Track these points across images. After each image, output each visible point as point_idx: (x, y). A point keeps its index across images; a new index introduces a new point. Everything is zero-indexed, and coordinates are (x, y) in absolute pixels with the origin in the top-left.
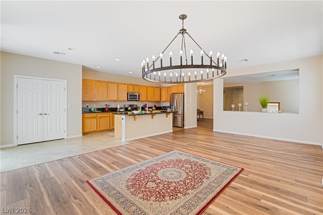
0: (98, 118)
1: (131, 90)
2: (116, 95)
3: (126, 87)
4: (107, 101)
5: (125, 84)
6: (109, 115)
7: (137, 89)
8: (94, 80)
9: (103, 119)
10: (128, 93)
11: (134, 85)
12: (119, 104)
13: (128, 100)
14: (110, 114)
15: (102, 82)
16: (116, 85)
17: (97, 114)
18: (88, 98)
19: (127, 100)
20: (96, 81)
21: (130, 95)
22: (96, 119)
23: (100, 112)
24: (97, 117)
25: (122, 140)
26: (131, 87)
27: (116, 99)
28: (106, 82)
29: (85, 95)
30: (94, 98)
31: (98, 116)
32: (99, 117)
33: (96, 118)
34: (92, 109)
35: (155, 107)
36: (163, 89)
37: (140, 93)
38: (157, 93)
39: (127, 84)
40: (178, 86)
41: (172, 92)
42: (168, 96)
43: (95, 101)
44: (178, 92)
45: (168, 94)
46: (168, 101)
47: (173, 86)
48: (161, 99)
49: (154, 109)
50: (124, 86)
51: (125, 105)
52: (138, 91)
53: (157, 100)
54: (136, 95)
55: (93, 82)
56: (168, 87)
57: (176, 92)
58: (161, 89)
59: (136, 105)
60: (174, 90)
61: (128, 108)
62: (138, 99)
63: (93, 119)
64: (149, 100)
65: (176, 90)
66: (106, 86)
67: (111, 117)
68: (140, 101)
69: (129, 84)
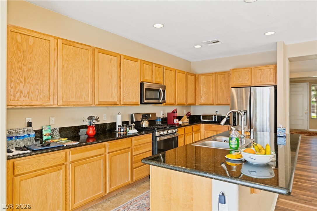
0: (70, 167)
1: (147, 77)
2: (115, 89)
3: (138, 68)
4: (94, 105)
5: (136, 60)
6: (102, 151)
7: (159, 75)
8: (55, 38)
9: (85, 166)
10: (142, 84)
11: (153, 64)
12: (119, 114)
13: (142, 103)
14: (105, 147)
15: (77, 45)
16: (116, 59)
17: (66, 153)
18: (31, 95)
19: (139, 103)
20: (60, 42)
21: (147, 89)
22: (61, 173)
23: (76, 146)
24: (68, 163)
26: (147, 68)
27: (115, 99)
29: (22, 85)
30: (52, 98)
31: (71, 158)
32: (72, 162)
33: (63, 167)
34: (44, 132)
35: (187, 118)
36: (201, 78)
37: (164, 85)
38: (191, 86)
39: (139, 61)
40: (253, 69)
41: (234, 84)
42: (216, 93)
43: (56, 106)
44: (253, 83)
45: (215, 89)
46: (215, 104)
47: (238, 70)
48: (198, 99)
49: (186, 120)
50: (133, 65)
51: (132, 114)
52: (162, 81)
53: (190, 101)
54: (159, 90)
55: (51, 42)
56: (215, 74)
57: (247, 83)
58: (196, 79)
59: (154, 114)
60: (240, 80)
61: (143, 123)
62: (163, 100)
63: (53, 173)
64: (178, 101)
65: (247, 79)
66: (88, 59)
67: (108, 155)
68: (164, 104)
69: (143, 60)
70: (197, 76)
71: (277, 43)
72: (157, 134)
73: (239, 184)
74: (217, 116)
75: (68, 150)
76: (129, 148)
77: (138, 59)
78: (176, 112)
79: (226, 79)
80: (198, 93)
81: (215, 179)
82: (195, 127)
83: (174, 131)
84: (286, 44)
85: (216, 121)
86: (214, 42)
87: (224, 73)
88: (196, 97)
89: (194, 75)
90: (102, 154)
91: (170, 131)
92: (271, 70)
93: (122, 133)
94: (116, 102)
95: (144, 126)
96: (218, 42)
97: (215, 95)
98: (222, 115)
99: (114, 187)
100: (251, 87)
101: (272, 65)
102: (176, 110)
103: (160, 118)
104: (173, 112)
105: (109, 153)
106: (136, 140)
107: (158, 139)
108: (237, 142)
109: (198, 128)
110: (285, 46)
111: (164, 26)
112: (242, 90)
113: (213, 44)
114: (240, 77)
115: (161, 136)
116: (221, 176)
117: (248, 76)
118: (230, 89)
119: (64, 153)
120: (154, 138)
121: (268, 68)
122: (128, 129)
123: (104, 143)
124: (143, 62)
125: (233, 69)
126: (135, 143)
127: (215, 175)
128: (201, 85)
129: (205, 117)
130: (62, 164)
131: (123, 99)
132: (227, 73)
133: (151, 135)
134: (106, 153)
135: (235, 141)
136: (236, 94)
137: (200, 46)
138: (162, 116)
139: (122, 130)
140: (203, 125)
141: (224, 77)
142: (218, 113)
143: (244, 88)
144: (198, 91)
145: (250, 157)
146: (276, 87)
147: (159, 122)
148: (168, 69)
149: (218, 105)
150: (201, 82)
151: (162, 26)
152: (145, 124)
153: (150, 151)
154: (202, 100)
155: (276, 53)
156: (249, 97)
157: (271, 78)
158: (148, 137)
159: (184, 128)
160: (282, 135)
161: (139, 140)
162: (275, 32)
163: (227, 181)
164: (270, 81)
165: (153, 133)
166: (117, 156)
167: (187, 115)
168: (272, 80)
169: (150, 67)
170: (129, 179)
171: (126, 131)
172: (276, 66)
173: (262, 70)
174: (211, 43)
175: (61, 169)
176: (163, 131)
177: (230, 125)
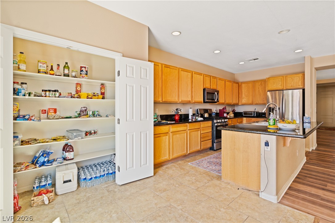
1: (208, 86)
2: (189, 93)
3: (202, 79)
4: (179, 102)
5: (200, 74)
7: (214, 83)
8: (161, 64)
9: (178, 135)
10: (204, 90)
11: (211, 76)
12: (191, 108)
13: (204, 102)
14: (187, 126)
15: (171, 67)
16: (190, 74)
19: (203, 102)
21: (208, 93)
22: (167, 137)
24: (170, 133)
25: (260, 196)
26: (208, 79)
27: (189, 99)
28: (177, 67)
31: (171, 130)
32: (172, 132)
33: (168, 134)
35: (233, 113)
36: (243, 85)
37: (218, 90)
38: (236, 91)
39: (203, 75)
40: (285, 78)
41: (270, 88)
42: (254, 96)
43: (161, 102)
44: (285, 87)
45: (254, 93)
46: (254, 103)
47: (273, 78)
48: (240, 100)
49: (232, 115)
50: (199, 78)
51: (198, 109)
52: (216, 87)
53: (235, 101)
54: (215, 93)
55: (159, 66)
56: (254, 82)
57: (280, 88)
58: (239, 86)
59: (211, 110)
60: (275, 85)
61: (205, 115)
62: (217, 100)
63: (164, 137)
64: (227, 102)
65: (280, 84)
66: (176, 75)
67: (188, 131)
68: (218, 103)
69: (205, 74)
70: (240, 84)
71: (305, 57)
72: (215, 121)
73: (276, 135)
74: (255, 112)
75: (170, 125)
76: (199, 128)
77: (202, 74)
78: (226, 109)
79: (263, 85)
80: (240, 96)
81: (263, 134)
82: (239, 120)
83: (226, 120)
84: (312, 57)
85: (255, 115)
86: (254, 60)
87: (261, 81)
88: (239, 99)
89: (238, 83)
90: (185, 130)
91: (223, 120)
92: (300, 77)
93: (194, 120)
94: (190, 101)
95: (205, 117)
96: (258, 59)
97: (254, 98)
98: (260, 112)
99: (191, 151)
100: (283, 90)
101: (301, 73)
102: (225, 107)
103: (214, 112)
104: (224, 109)
105: (188, 130)
106: (203, 124)
107: (216, 124)
108: (274, 121)
109: (241, 120)
110: (312, 59)
111: (220, 51)
112: (276, 92)
113: (254, 61)
114: (274, 83)
115: (217, 123)
116: (266, 132)
117: (281, 82)
118: (266, 92)
119: (169, 127)
120: (213, 124)
121: (297, 76)
122: (197, 117)
123: (186, 124)
124: (205, 76)
125: (269, 78)
126: (202, 126)
127: (262, 132)
128: (243, 90)
129: (246, 113)
130: (168, 133)
131: (194, 99)
132: (264, 81)
133: (211, 122)
134: (187, 130)
135: (273, 121)
136: (271, 96)
137: (244, 63)
138: (215, 111)
139: (194, 118)
140: (245, 119)
141: (261, 84)
142: (256, 110)
143: (277, 91)
144: (241, 94)
145: (283, 126)
146: (304, 90)
147: (213, 115)
148: (220, 79)
149: (256, 104)
150: (243, 88)
151: (220, 52)
152: (206, 115)
153: (211, 132)
154: (244, 101)
155: (304, 64)
156: (281, 98)
157: (300, 83)
158: (209, 123)
159: (231, 119)
160: (307, 122)
161: (204, 124)
162: (303, 50)
163: (270, 135)
164: (299, 86)
165: (213, 120)
166: (193, 132)
167: (232, 111)
168: (301, 84)
169: (209, 78)
170: (199, 148)
171: (196, 119)
172: (304, 74)
173: (293, 78)
174: (252, 60)
175: (167, 135)
176: (219, 119)
177: (266, 118)
